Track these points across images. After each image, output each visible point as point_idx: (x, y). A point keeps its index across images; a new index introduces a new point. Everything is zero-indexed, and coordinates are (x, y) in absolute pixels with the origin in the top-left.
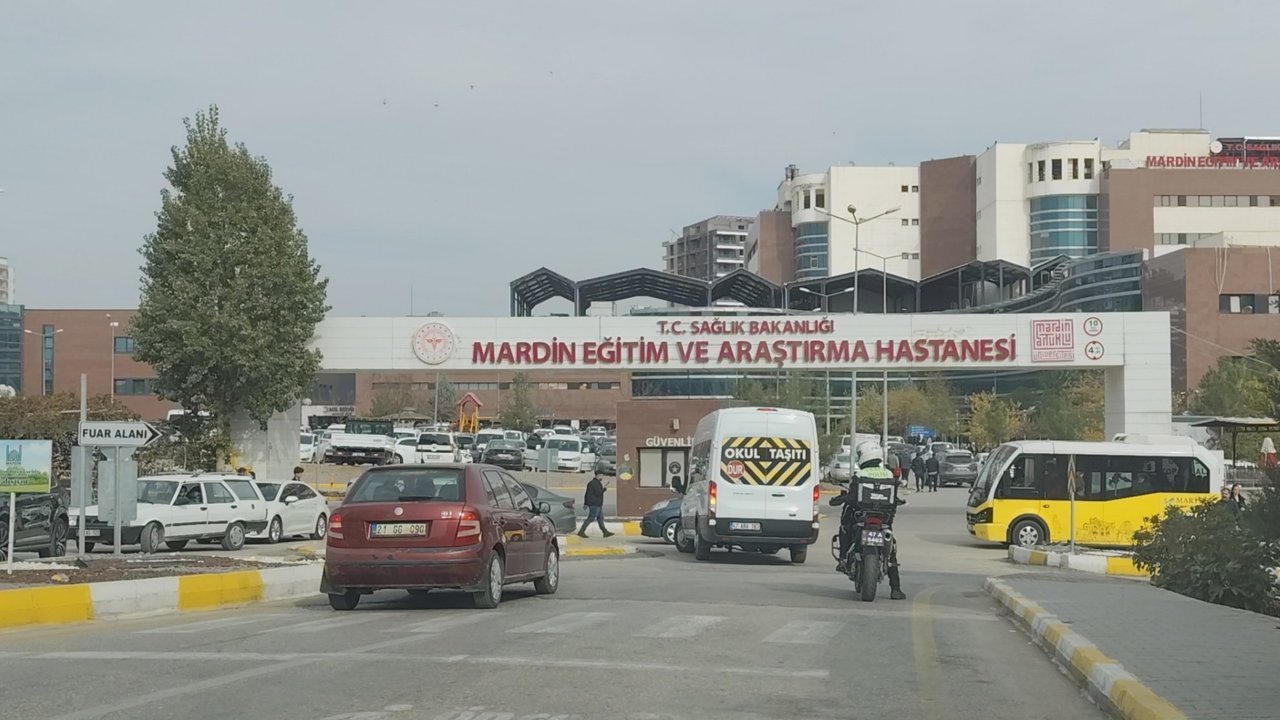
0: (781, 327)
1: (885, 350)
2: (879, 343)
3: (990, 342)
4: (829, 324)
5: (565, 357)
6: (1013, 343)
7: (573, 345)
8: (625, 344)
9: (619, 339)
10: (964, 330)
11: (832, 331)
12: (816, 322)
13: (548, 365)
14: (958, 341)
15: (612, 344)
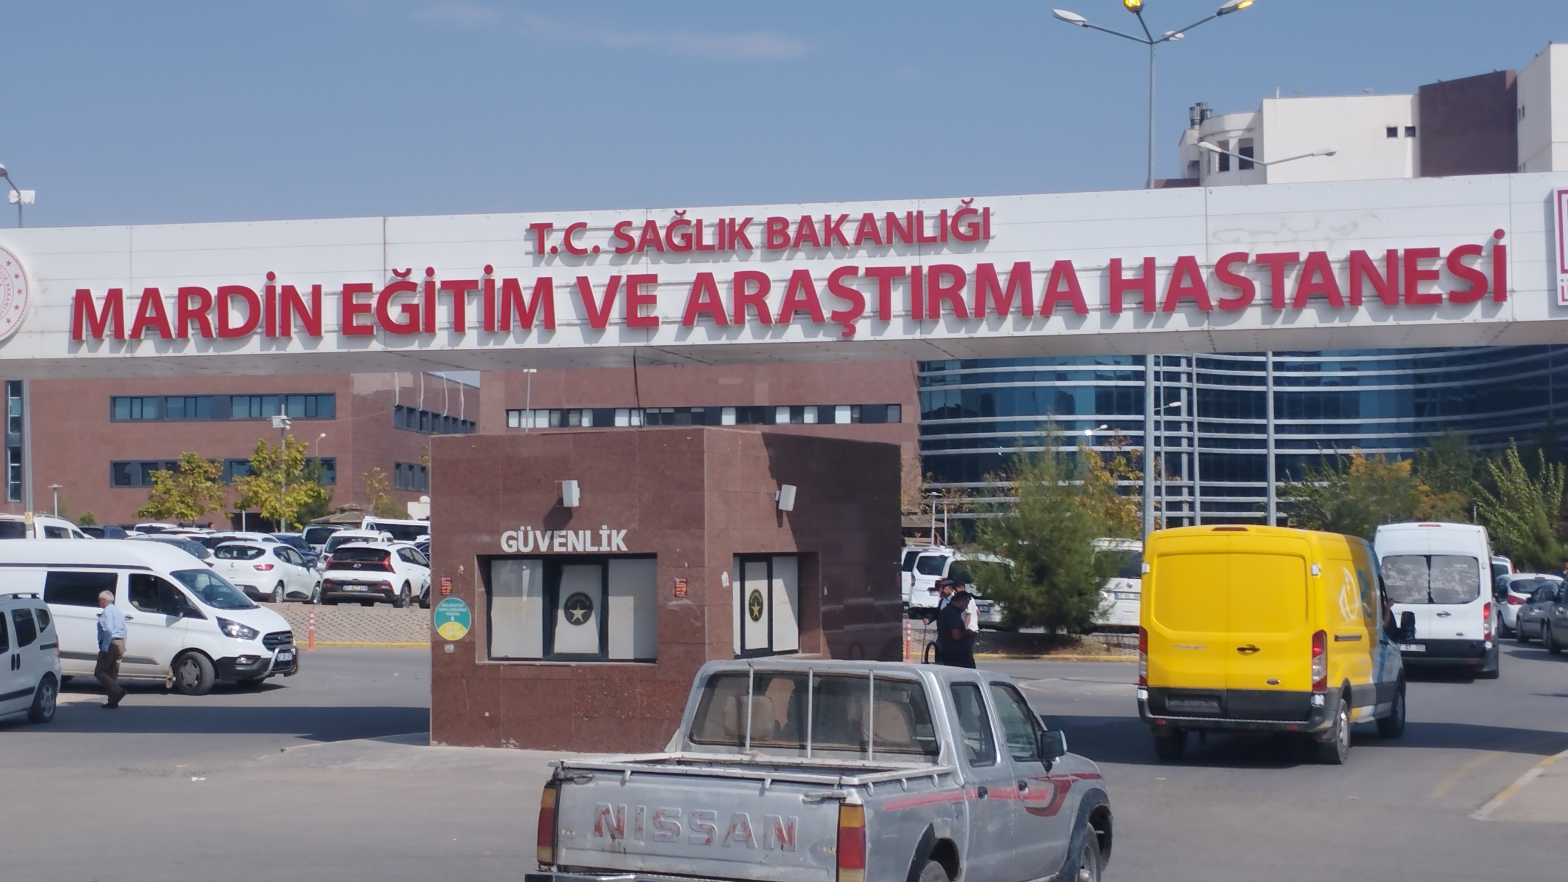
0: (849, 232)
1: (1131, 284)
2: (1115, 265)
3: (1433, 253)
4: (978, 220)
5: (295, 322)
6: (1499, 255)
7: (316, 291)
8: (446, 285)
9: (430, 272)
10: (1356, 226)
11: (987, 236)
12: (944, 213)
13: (254, 345)
14: (1337, 255)
15: (412, 287)
